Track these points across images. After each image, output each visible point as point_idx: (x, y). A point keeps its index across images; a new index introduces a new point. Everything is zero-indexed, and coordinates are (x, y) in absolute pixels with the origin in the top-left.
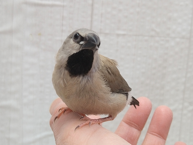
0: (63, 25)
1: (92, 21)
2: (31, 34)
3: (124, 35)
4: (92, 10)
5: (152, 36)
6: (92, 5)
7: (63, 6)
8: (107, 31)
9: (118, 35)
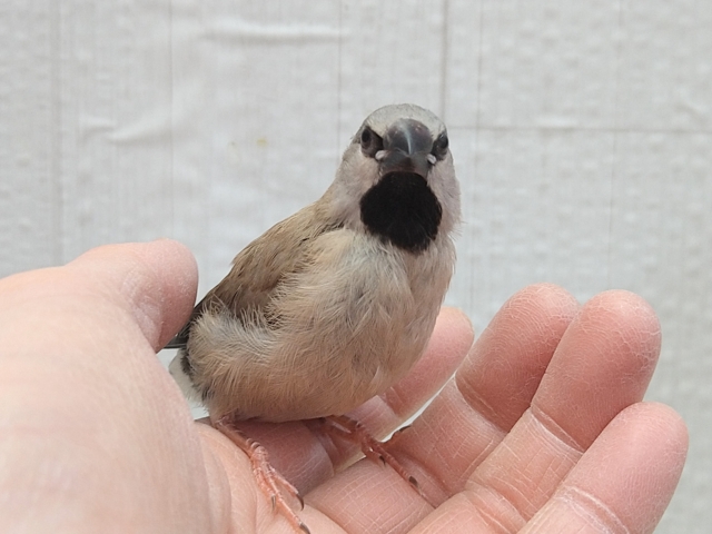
0: (339, 106)
1: (444, 88)
2: (233, 144)
3: (568, 131)
4: (446, 45)
5: (679, 132)
6: (445, 29)
7: (341, 41)
8: (503, 121)
9: (546, 133)
